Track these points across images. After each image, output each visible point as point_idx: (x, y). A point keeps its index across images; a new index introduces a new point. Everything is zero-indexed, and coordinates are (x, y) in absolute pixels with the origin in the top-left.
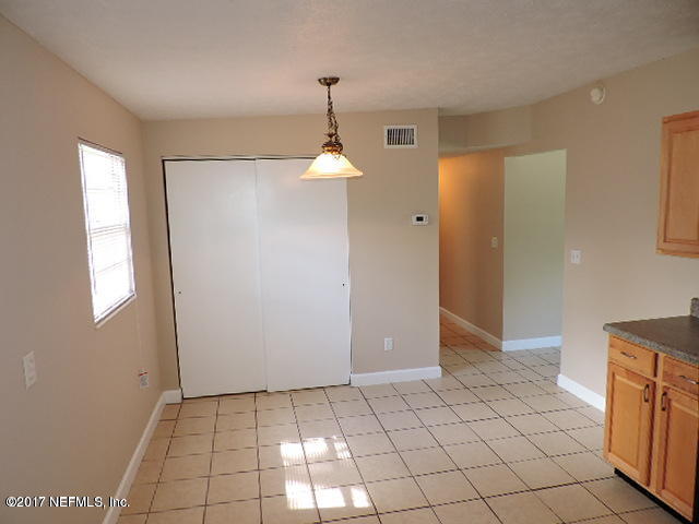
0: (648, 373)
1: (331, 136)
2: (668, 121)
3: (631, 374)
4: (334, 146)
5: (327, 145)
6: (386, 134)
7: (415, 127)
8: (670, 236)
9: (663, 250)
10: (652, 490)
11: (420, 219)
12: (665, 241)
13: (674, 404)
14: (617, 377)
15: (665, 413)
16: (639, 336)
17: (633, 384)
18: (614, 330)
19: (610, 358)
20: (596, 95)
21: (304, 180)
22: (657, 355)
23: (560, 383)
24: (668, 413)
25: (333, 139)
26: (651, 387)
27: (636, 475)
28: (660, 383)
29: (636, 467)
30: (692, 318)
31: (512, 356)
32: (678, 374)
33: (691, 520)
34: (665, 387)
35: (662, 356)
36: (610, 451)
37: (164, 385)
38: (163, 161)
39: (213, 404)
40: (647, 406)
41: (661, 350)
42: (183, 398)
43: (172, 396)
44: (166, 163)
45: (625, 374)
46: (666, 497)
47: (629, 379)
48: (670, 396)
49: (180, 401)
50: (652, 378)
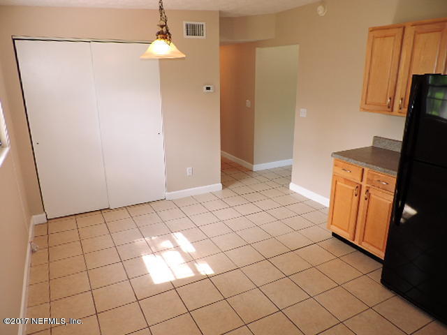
0: (358, 179)
1: (162, 27)
2: (373, 30)
3: (347, 181)
4: (165, 34)
5: (159, 33)
6: (185, 27)
7: (204, 23)
8: (369, 100)
9: (364, 109)
10: (356, 243)
11: (208, 88)
12: (366, 103)
13: (372, 196)
14: (338, 183)
15: (367, 201)
16: (354, 159)
17: (347, 186)
18: (338, 156)
19: (334, 172)
20: (321, 11)
21: (142, 59)
22: (363, 169)
23: (291, 188)
24: (369, 202)
25: (164, 29)
26: (359, 188)
27: (347, 236)
28: (364, 185)
29: (347, 231)
30: (373, 148)
31: (260, 173)
32: (376, 179)
33: (383, 259)
34: (367, 187)
35: (366, 170)
36: (331, 224)
37: (32, 211)
38: (14, 40)
39: (72, 222)
40: (356, 198)
41: (366, 166)
42: (47, 219)
43: (39, 218)
44: (16, 41)
45: (343, 181)
46: (365, 246)
47: (345, 184)
48: (370, 192)
49: (46, 221)
50: (360, 183)
